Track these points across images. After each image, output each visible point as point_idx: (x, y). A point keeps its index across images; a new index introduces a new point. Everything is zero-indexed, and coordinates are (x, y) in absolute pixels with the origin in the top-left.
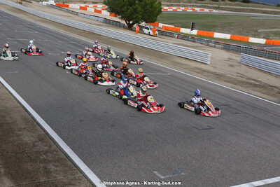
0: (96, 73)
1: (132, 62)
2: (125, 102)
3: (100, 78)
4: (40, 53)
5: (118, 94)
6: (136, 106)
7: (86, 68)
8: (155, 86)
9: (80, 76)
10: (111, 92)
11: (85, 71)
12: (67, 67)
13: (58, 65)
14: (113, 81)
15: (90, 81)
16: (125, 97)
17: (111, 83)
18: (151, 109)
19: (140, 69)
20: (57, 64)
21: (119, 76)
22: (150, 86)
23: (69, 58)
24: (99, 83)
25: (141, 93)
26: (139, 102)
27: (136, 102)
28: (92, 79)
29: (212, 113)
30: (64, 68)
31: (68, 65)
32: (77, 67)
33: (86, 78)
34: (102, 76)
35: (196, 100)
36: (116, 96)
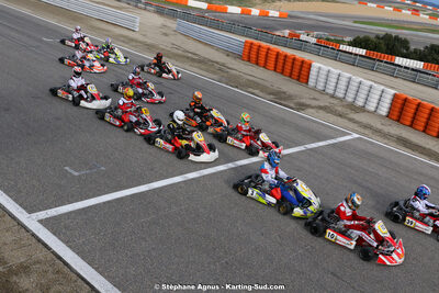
5: (273, 200)
6: (353, 247)
12: (83, 103)
13: (56, 95)
15: (164, 150)
18: (394, 255)
19: (245, 116)
20: (54, 92)
24: (192, 157)
27: (345, 235)
28: (170, 147)
30: (76, 102)
36: (269, 204)
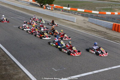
0: (41, 33)
1: (53, 25)
2: (60, 49)
3: (43, 35)
4: (8, 21)
5: (55, 45)
6: (67, 52)
7: (35, 30)
8: (70, 39)
9: (32, 34)
10: (51, 44)
11: (34, 32)
12: (24, 29)
13: (19, 28)
14: (50, 37)
15: (38, 37)
16: (59, 47)
17: (49, 38)
18: (75, 54)
21: (51, 33)
22: (68, 39)
23: (25, 25)
24: (43, 38)
25: (68, 45)
26: (68, 50)
27: (66, 50)
29: (105, 54)
30: (23, 29)
31: (25, 28)
32: (30, 29)
33: (35, 35)
34: (44, 35)
35: (95, 48)
36: (54, 46)
